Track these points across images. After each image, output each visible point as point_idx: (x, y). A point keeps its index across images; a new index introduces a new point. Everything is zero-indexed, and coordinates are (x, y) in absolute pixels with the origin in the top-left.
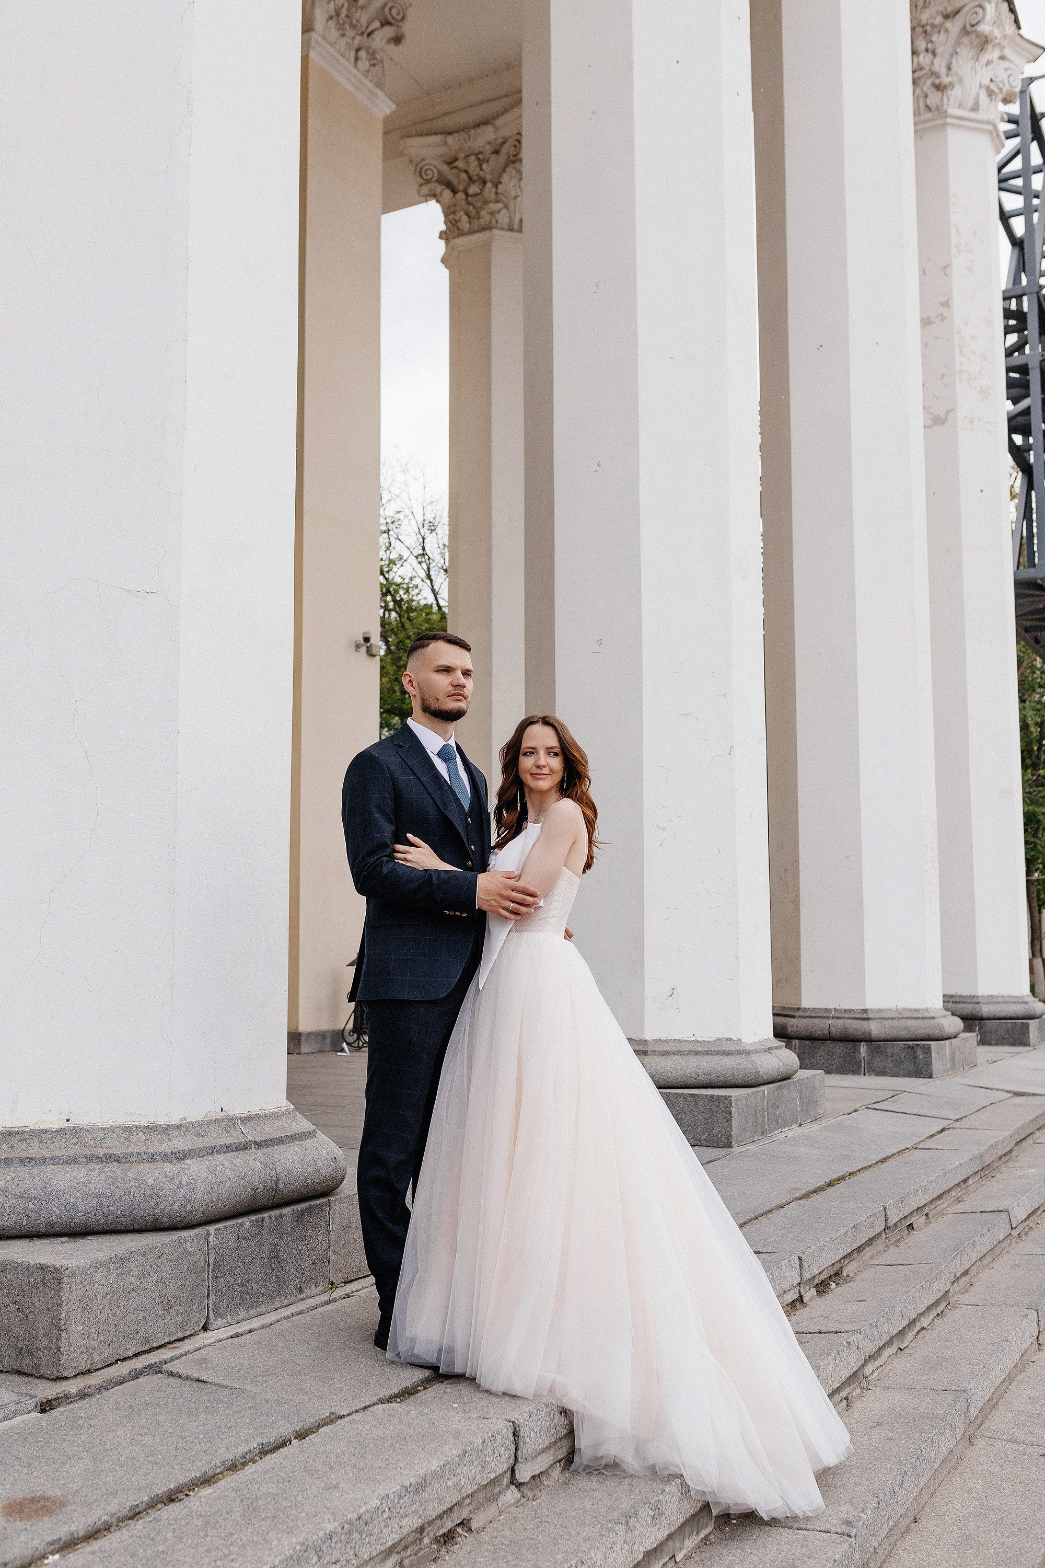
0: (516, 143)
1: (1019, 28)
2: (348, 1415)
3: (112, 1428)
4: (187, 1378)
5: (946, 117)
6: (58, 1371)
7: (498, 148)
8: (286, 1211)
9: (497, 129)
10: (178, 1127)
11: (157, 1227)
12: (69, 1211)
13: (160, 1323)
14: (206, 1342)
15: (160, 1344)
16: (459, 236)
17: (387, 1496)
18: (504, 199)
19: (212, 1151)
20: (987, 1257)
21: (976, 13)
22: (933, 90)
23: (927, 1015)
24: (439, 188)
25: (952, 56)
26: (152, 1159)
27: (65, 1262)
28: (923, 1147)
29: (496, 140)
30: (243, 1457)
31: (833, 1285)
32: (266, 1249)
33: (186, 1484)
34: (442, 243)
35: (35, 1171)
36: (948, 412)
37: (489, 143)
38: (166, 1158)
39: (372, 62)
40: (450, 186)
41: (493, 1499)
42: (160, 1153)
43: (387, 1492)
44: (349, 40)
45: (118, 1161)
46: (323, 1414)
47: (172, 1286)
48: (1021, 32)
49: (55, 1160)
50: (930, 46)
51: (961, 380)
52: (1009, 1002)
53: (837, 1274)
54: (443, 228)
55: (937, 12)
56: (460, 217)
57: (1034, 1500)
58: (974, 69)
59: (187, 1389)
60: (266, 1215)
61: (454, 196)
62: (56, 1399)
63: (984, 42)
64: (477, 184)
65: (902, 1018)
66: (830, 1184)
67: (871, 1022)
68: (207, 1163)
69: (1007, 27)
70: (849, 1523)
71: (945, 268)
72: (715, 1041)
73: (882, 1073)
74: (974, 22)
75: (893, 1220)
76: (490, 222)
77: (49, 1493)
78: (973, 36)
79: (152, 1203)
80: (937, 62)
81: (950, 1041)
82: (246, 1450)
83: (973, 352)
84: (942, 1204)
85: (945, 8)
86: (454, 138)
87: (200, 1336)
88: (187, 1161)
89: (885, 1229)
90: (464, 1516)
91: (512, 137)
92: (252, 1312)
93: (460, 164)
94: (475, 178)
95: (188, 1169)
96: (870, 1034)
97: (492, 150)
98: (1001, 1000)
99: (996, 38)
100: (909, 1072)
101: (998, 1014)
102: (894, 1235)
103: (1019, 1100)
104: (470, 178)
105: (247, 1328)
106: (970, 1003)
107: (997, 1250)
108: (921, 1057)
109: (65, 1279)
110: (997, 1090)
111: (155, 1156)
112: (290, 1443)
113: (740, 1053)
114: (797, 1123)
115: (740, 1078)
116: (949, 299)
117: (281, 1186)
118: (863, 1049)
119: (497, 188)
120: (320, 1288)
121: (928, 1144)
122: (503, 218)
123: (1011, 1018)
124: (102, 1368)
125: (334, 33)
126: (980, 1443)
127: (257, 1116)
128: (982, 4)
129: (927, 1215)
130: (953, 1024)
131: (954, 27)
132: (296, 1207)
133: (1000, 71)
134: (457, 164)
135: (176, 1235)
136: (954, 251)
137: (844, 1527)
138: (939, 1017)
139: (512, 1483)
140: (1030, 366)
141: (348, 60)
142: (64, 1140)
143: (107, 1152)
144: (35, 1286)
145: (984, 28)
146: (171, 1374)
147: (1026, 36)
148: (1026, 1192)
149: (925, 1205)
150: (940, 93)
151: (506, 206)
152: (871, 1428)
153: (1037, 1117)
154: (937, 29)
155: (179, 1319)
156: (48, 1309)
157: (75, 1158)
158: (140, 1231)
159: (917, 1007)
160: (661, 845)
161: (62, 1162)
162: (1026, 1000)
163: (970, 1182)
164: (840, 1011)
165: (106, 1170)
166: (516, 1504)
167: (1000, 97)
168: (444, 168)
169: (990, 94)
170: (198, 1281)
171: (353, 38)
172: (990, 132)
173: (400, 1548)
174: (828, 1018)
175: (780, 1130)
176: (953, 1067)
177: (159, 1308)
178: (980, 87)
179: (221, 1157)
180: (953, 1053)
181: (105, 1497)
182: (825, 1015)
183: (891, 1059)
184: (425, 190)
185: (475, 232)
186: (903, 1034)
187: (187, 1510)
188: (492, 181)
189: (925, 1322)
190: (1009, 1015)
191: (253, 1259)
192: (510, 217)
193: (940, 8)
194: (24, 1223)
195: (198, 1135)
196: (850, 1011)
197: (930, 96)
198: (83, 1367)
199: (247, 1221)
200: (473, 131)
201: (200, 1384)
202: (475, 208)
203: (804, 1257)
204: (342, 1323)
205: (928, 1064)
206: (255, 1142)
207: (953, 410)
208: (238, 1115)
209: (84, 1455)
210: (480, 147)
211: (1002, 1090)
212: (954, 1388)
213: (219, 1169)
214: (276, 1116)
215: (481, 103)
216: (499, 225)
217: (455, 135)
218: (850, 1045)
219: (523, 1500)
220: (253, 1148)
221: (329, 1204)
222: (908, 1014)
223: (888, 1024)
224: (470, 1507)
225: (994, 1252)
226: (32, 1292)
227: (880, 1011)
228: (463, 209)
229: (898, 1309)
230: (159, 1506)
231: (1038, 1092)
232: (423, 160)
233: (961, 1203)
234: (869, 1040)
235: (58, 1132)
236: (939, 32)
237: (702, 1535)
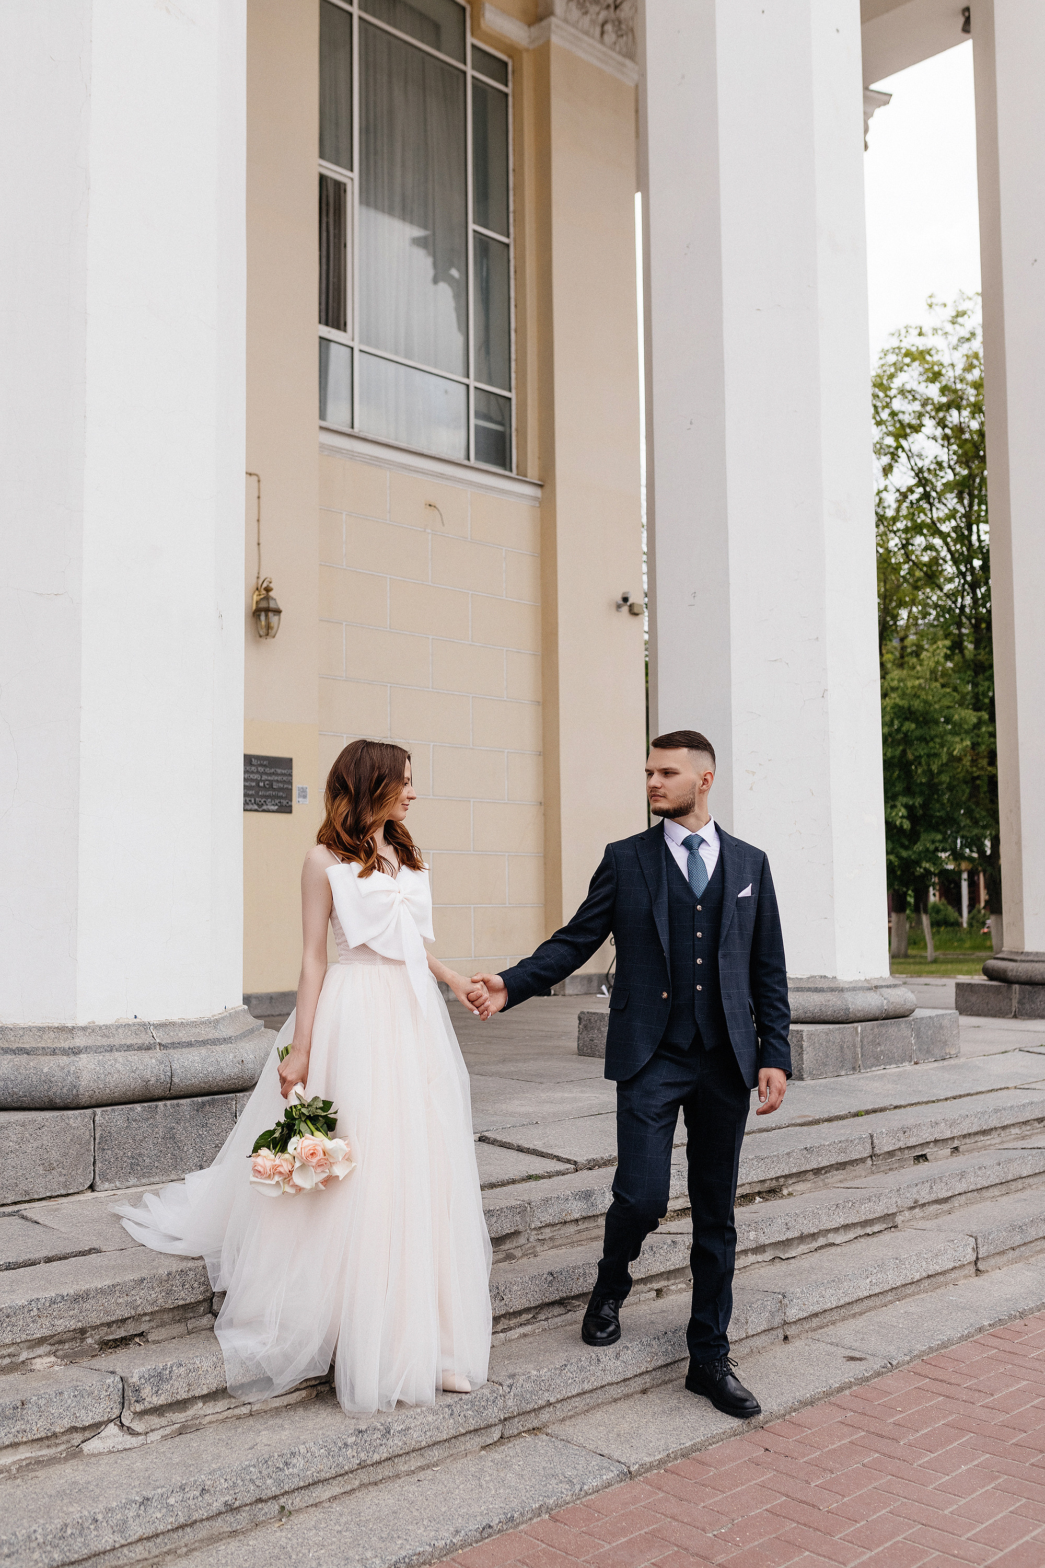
4: (31, 1221)
8: (183, 1102)
10: (84, 1029)
11: (52, 1106)
13: (40, 1180)
15: (41, 1197)
17: (37, 1299)
19: (112, 1049)
28: (1027, 1087)
32: (160, 1130)
38: (66, 1052)
39: (620, 33)
41: (184, 1320)
42: (61, 1048)
44: (594, 17)
45: (28, 1054)
47: (53, 1152)
60: (160, 1104)
68: (101, 1057)
72: (809, 978)
75: (886, 1148)
79: (46, 1087)
84: (988, 1140)
87: (83, 1194)
88: (82, 1056)
89: (871, 1157)
90: (141, 1329)
92: (144, 1181)
95: (78, 1062)
102: (885, 1163)
107: (1015, 1184)
111: (56, 1051)
112: (39, 1265)
113: (832, 990)
114: (910, 1062)
115: (829, 1013)
117: (176, 1080)
125: (575, 13)
127: (173, 1024)
129: (955, 1147)
132: (195, 1099)
139: (210, 1312)
141: (593, 37)
146: (24, 1217)
149: (953, 1138)
155: (62, 1179)
160: (751, 789)
165: (16, 1060)
170: (83, 1151)
171: (598, 14)
173: (52, 1341)
175: (883, 1067)
177: (40, 1169)
179: (117, 1054)
189: (836, 1239)
191: (145, 1138)
195: (102, 1036)
199: (138, 1107)
206: (163, 1044)
208: (152, 1022)
213: (110, 1063)
220: (156, 1048)
224: (148, 1324)
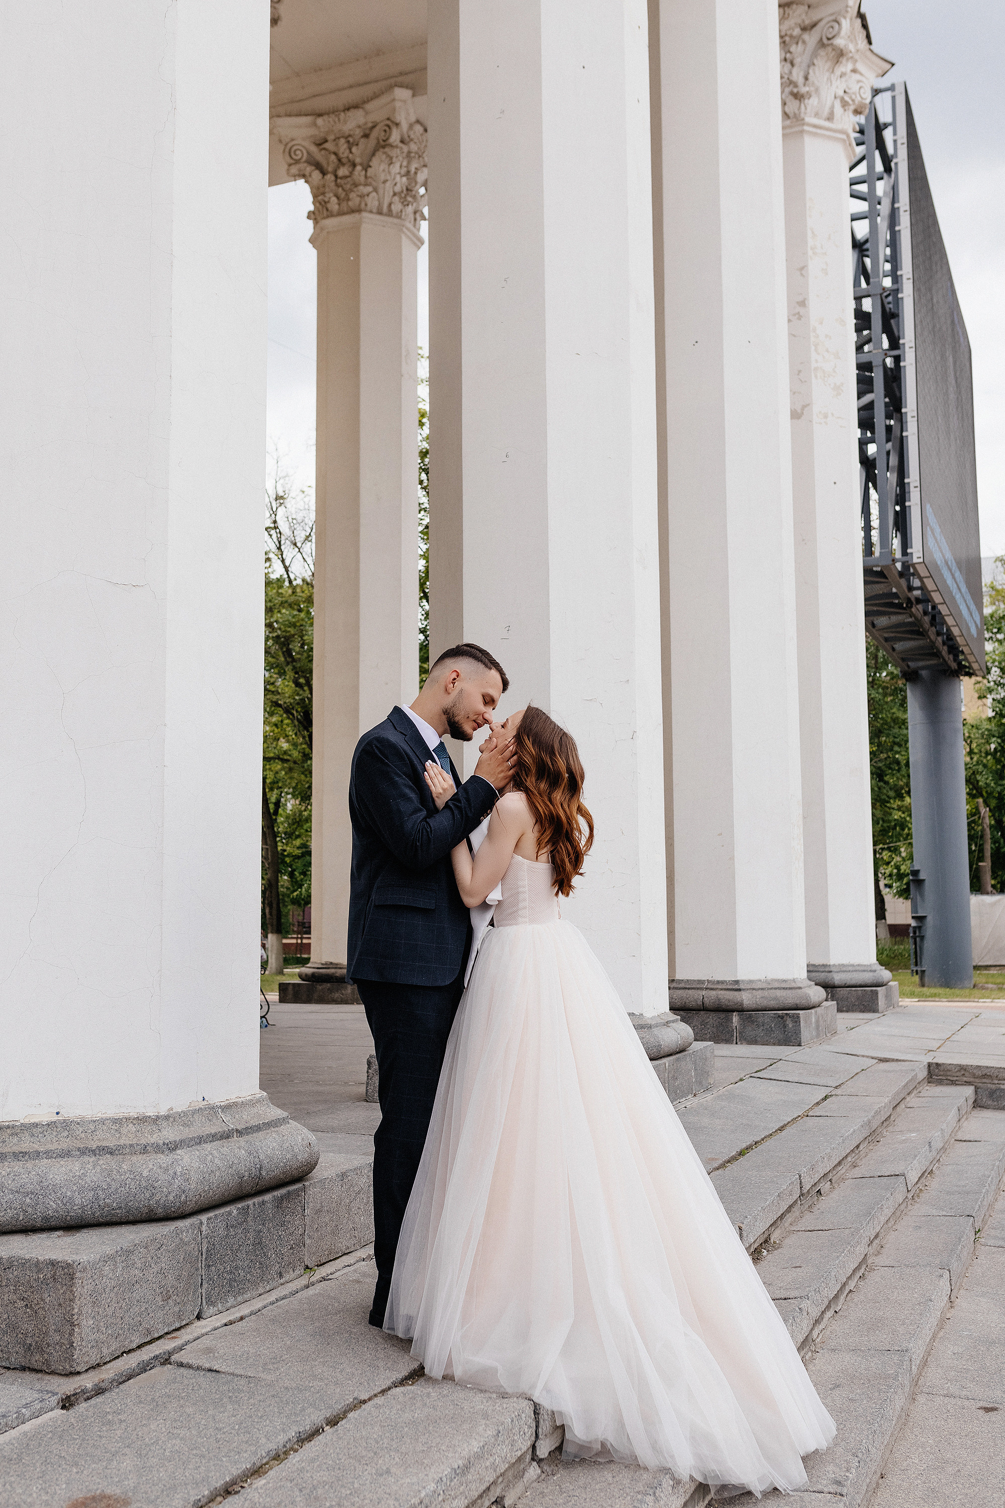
0: (387, 129)
1: (870, 43)
2: (370, 1399)
3: (144, 1422)
4: (198, 1368)
5: (803, 124)
6: (71, 1366)
7: (367, 132)
8: (268, 1197)
9: (367, 113)
10: (167, 1118)
11: (151, 1218)
12: (65, 1205)
13: (160, 1314)
14: (204, 1331)
15: (161, 1334)
16: (328, 217)
17: (441, 1479)
18: (374, 183)
19: (200, 1140)
20: (891, 1219)
21: (832, 27)
22: (791, 97)
23: (793, 985)
24: (309, 169)
25: (809, 66)
26: (145, 1150)
27: (75, 1257)
28: (815, 1114)
29: (366, 123)
30: (285, 1446)
31: (765, 1253)
32: (251, 1235)
33: (239, 1476)
34: (310, 223)
35: (29, 1165)
36: (804, 407)
37: (359, 127)
38: (158, 1149)
40: (318, 166)
41: (520, 1475)
42: (153, 1144)
43: (440, 1475)
45: (111, 1153)
46: (347, 1399)
47: (170, 1276)
48: (872, 47)
49: (49, 1154)
50: (788, 55)
51: (816, 377)
52: (859, 971)
53: (766, 1241)
54: (312, 208)
55: (796, 24)
56: (330, 198)
57: (983, 1452)
58: (829, 80)
59: (204, 1380)
60: (250, 1202)
61: (323, 178)
62: (74, 1395)
63: (840, 54)
64: (346, 167)
65: (771, 989)
66: (741, 1153)
67: (742, 992)
68: (197, 1153)
69: (860, 42)
70: (838, 1483)
71: (802, 269)
73: (753, 1041)
74: (830, 36)
75: (807, 1187)
76: (360, 205)
77: (108, 1491)
78: (830, 49)
79: (147, 1195)
80: (795, 71)
81: (815, 1009)
82: (286, 1439)
83: (827, 351)
84: (842, 1170)
85: (803, 21)
86: (324, 120)
87: (195, 1325)
88: (179, 1152)
89: (800, 1197)
90: (497, 1494)
91: (382, 121)
92: (240, 1299)
93: (329, 146)
94: (344, 160)
95: (181, 1160)
96: (742, 1004)
97: (362, 134)
98: (850, 968)
99: (851, 52)
100: (779, 1040)
101: (848, 983)
102: (807, 1202)
103: (883, 1066)
104: (339, 160)
105: (238, 1315)
106: (823, 972)
107: (898, 1213)
108: (790, 1026)
109: (78, 1275)
110: (863, 1056)
111: (148, 1148)
112: (323, 1430)
114: (693, 1094)
116: (805, 299)
117: (264, 1174)
118: (735, 1018)
119: (366, 171)
120: (297, 1272)
121: (817, 1111)
122: (372, 201)
123: (861, 986)
124: (110, 1361)
126: (921, 1399)
127: (235, 1104)
128: (838, 19)
129: (830, 1181)
130: (817, 993)
131: (811, 39)
132: (275, 1193)
133: (852, 84)
134: (326, 145)
135: (171, 1226)
136: (810, 253)
137: (835, 1486)
138: (805, 987)
139: (533, 1459)
140: (873, 364)
142: (55, 1133)
143: (99, 1144)
144: (45, 1282)
145: (840, 42)
146: (181, 1365)
147: (875, 51)
148: (916, 1156)
149: (830, 1171)
150: (798, 101)
151: (376, 190)
152: (831, 1389)
153: (907, 1083)
154: (796, 40)
156: (60, 1305)
157: (69, 1151)
158: (134, 1222)
159: (785, 978)
161: (55, 1155)
162: (874, 968)
163: (861, 1147)
164: (712, 982)
165: (101, 1162)
166: (538, 1480)
167: (852, 108)
168: (314, 149)
169: (844, 104)
170: (193, 1270)
172: (844, 140)
174: (701, 989)
175: (679, 1100)
176: (818, 1036)
177: (159, 1299)
178: (835, 97)
179: (208, 1147)
180: (817, 1021)
181: (165, 1493)
182: (698, 986)
183: (762, 1028)
184: (294, 170)
185: (344, 214)
186: (772, 1004)
187: (248, 1502)
188: (361, 164)
189: (852, 1285)
190: (859, 983)
191: (240, 1246)
192: (379, 200)
193: (799, 21)
194: (21, 1218)
195: (184, 1125)
196: (722, 982)
197: (788, 103)
198: (93, 1362)
199: (234, 1209)
200: (342, 114)
201: (214, 1374)
202: (343, 189)
203: (743, 1227)
204: (330, 1307)
205: (797, 1032)
206: (237, 1130)
207: (808, 405)
208: (218, 1104)
209: (127, 1450)
210: (350, 130)
211: (868, 1057)
212: (897, 1348)
213: (209, 1158)
214: (252, 1103)
215: (351, 87)
216: (369, 208)
217: (325, 117)
218: (723, 1015)
219: (543, 1476)
220: (235, 1136)
221: (304, 1189)
222: (776, 985)
223: (759, 994)
224: (502, 1485)
225: (897, 1214)
226: (42, 1288)
227: (751, 982)
228: (332, 191)
229: (833, 1274)
230: (219, 1499)
231: (900, 1058)
232: (292, 140)
233: (857, 1168)
234: (740, 1010)
235: (49, 1125)
236: (797, 43)
237: (706, 1502)
